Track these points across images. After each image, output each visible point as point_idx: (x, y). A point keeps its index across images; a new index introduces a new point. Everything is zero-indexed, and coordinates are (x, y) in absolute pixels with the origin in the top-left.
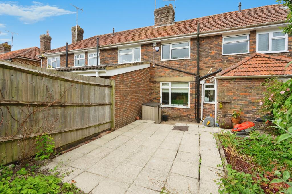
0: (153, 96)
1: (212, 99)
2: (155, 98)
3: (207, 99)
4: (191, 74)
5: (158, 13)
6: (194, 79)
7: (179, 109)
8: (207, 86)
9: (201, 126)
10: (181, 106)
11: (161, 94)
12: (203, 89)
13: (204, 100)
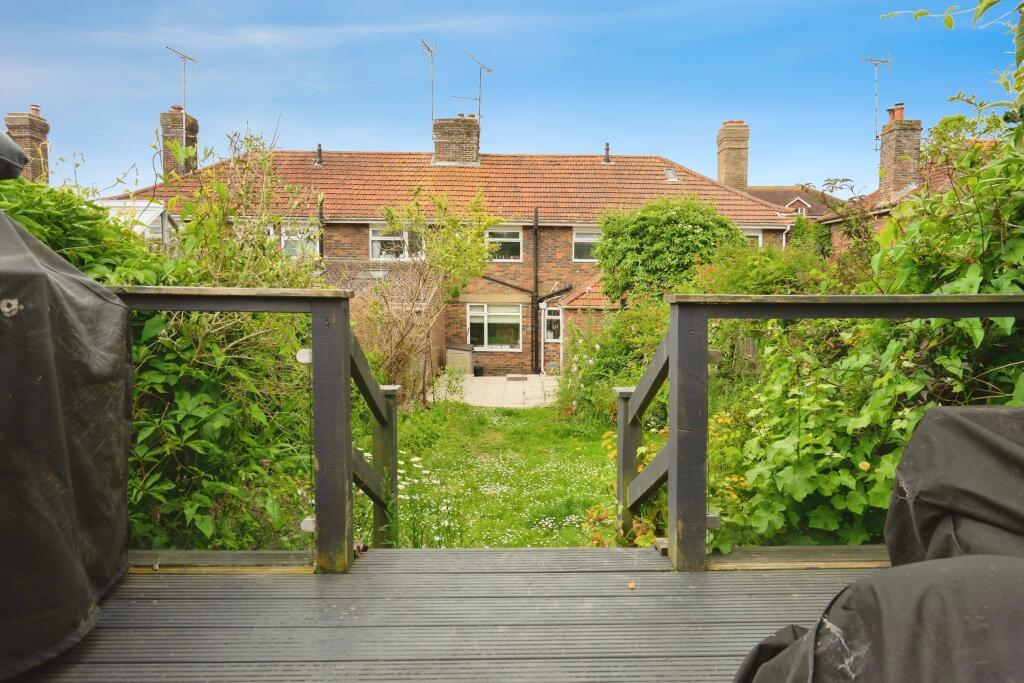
0: (452, 331)
1: (557, 335)
2: (457, 335)
3: (551, 334)
4: (523, 290)
5: (441, 127)
6: (529, 300)
7: (503, 354)
8: (550, 313)
9: (543, 376)
10: (506, 348)
11: (468, 326)
12: (544, 318)
13: (546, 336)
